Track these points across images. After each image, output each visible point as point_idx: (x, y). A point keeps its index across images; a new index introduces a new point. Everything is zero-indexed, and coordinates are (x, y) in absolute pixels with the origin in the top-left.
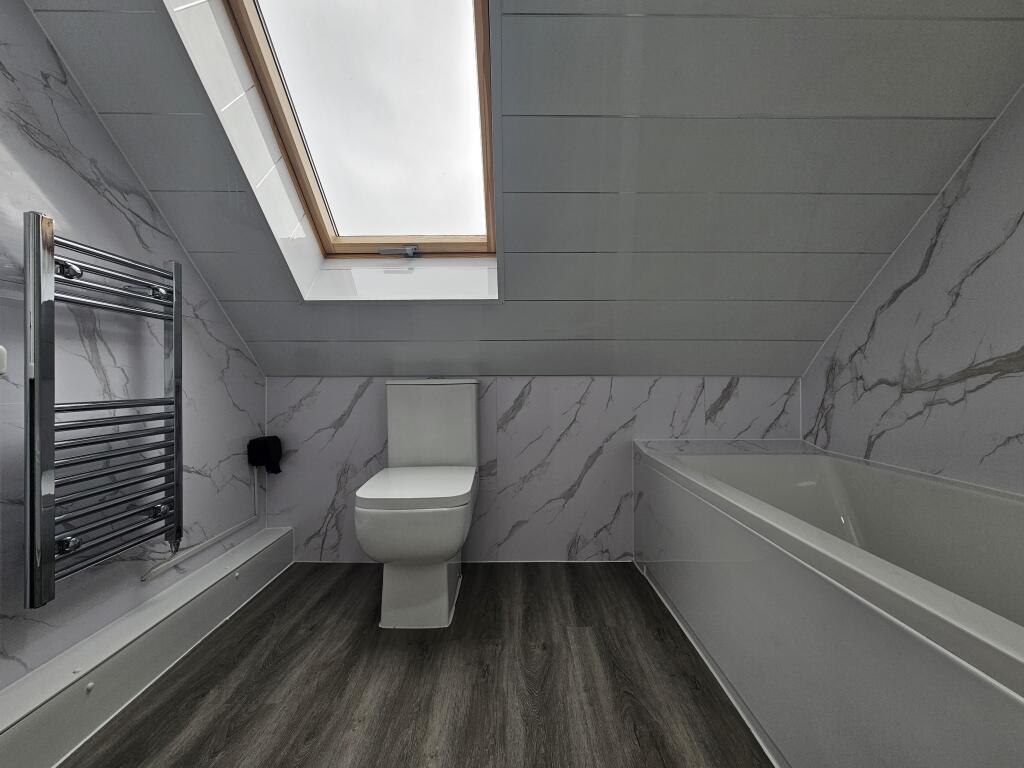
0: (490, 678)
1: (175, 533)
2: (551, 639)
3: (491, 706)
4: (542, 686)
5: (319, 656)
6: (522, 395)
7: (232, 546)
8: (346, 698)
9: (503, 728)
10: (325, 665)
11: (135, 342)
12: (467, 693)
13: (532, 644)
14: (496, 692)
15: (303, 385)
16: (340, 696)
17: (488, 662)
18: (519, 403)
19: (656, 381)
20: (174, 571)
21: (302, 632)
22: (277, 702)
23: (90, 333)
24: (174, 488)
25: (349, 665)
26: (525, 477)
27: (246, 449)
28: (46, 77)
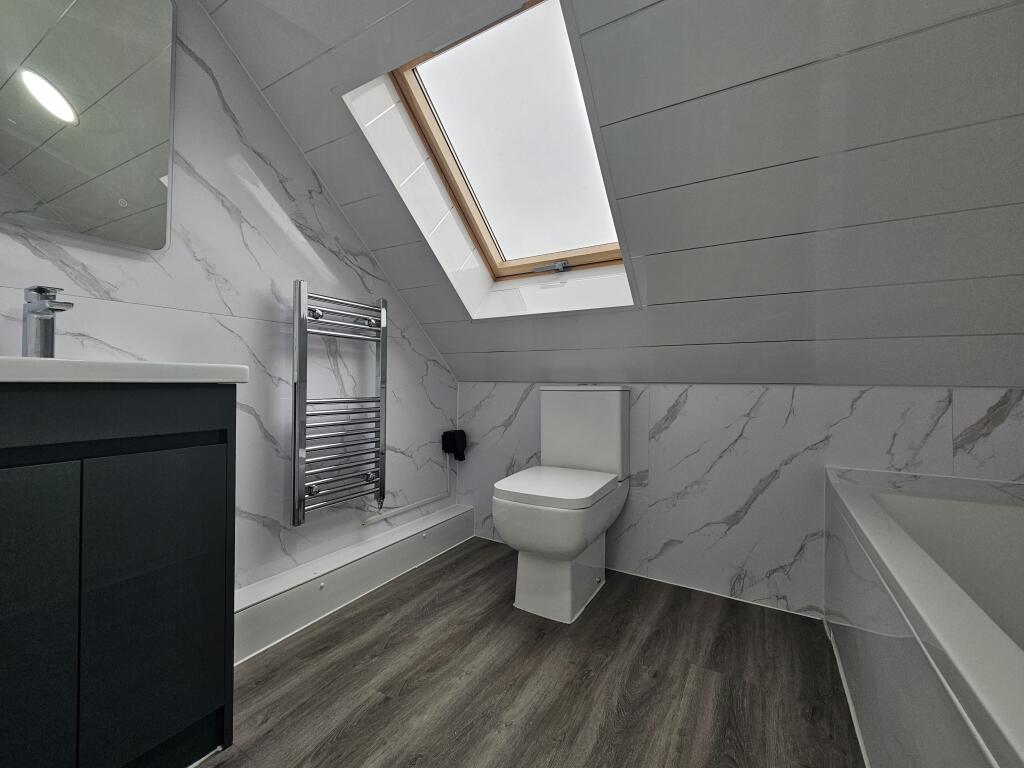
0: (586, 682)
1: (381, 495)
2: (667, 669)
3: (575, 707)
4: (634, 711)
5: (461, 613)
6: (677, 404)
7: (428, 513)
8: (465, 652)
9: (577, 731)
10: (461, 622)
11: (361, 358)
12: (559, 687)
13: (643, 667)
14: (587, 696)
15: (484, 389)
16: (462, 650)
17: (592, 668)
18: (673, 412)
19: (863, 392)
20: (384, 523)
21: (457, 591)
22: (422, 637)
23: (334, 354)
24: (380, 462)
25: (477, 628)
26: (679, 494)
27: (441, 438)
28: (310, 192)
